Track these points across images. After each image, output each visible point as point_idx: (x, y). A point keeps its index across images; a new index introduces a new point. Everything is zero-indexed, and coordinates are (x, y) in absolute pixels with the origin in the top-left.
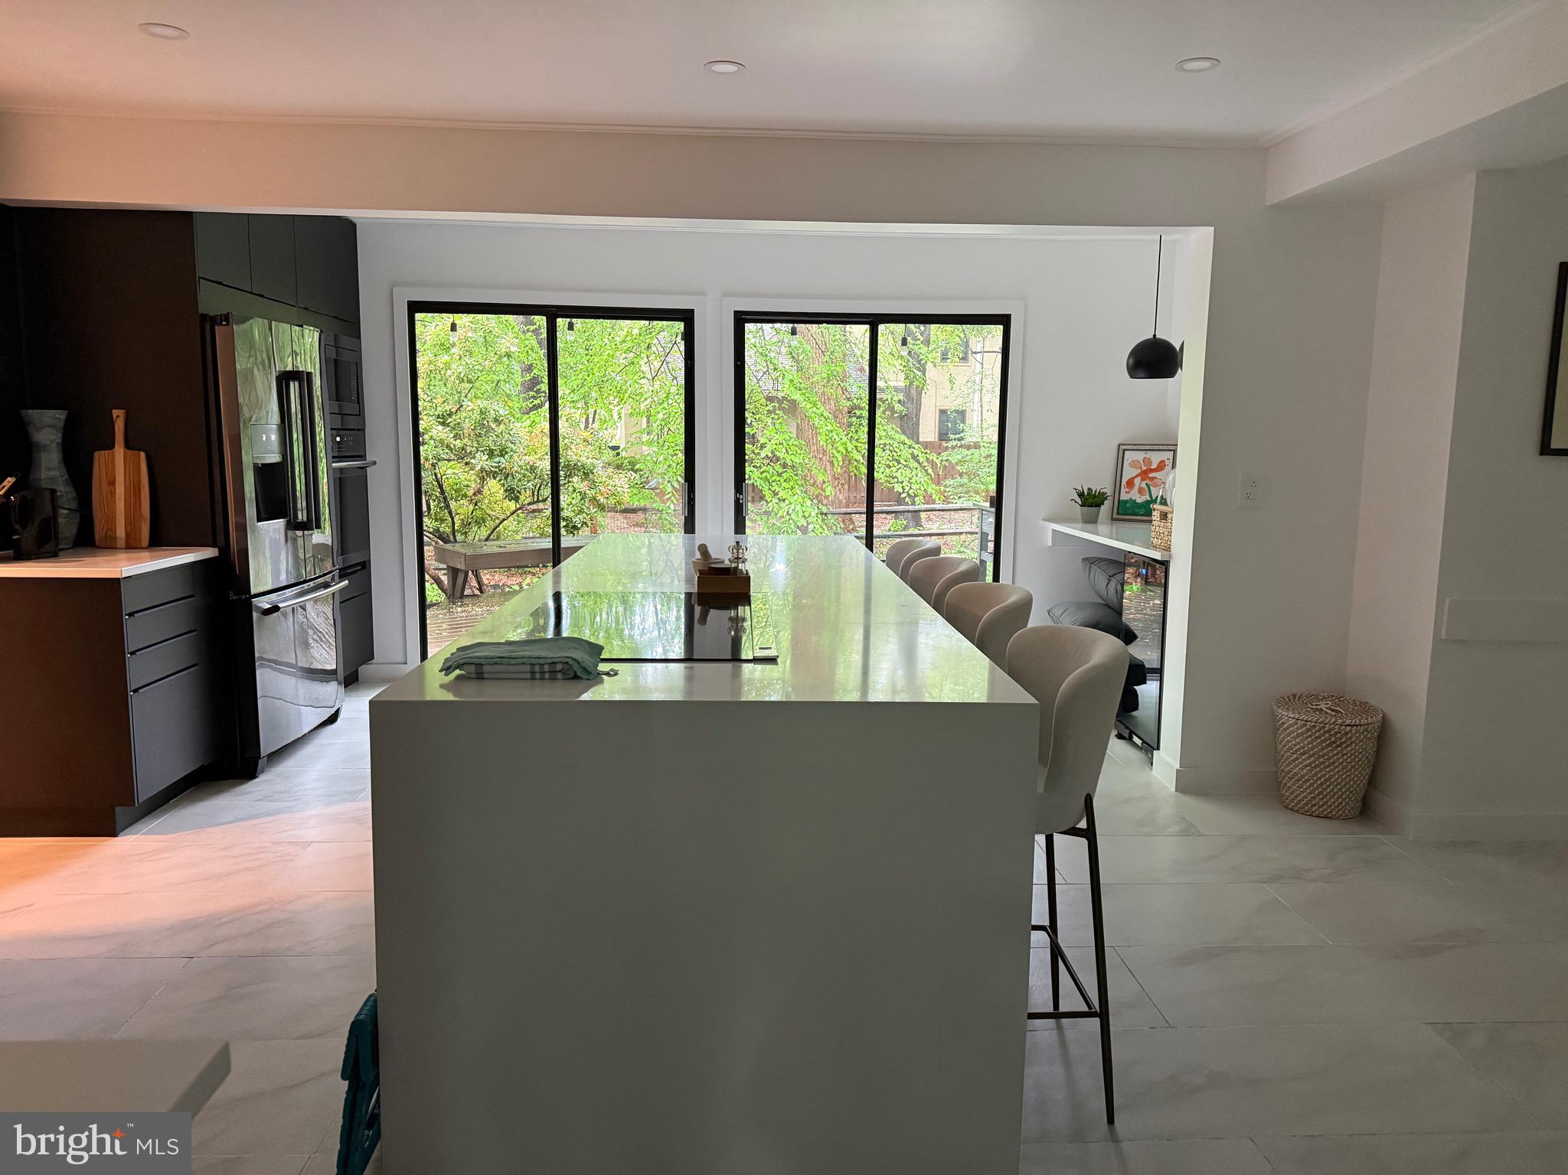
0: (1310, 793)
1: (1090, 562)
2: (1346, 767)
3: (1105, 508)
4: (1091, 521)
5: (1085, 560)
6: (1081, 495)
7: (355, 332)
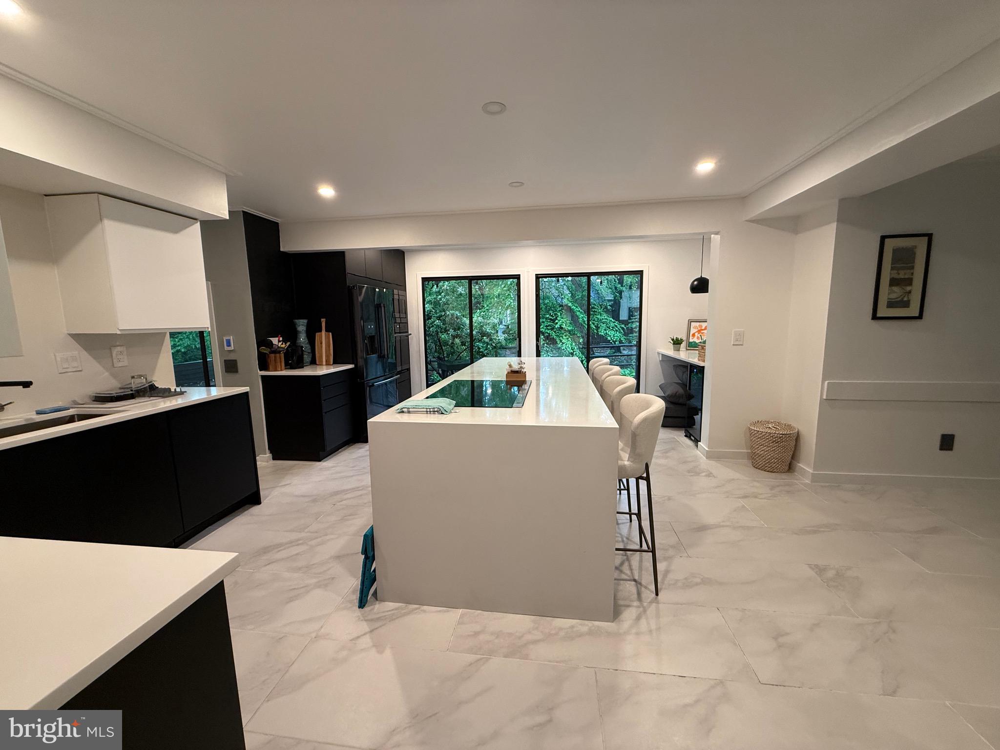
0: (764, 462)
2: (780, 452)
3: (683, 345)
4: (677, 349)
6: (673, 340)
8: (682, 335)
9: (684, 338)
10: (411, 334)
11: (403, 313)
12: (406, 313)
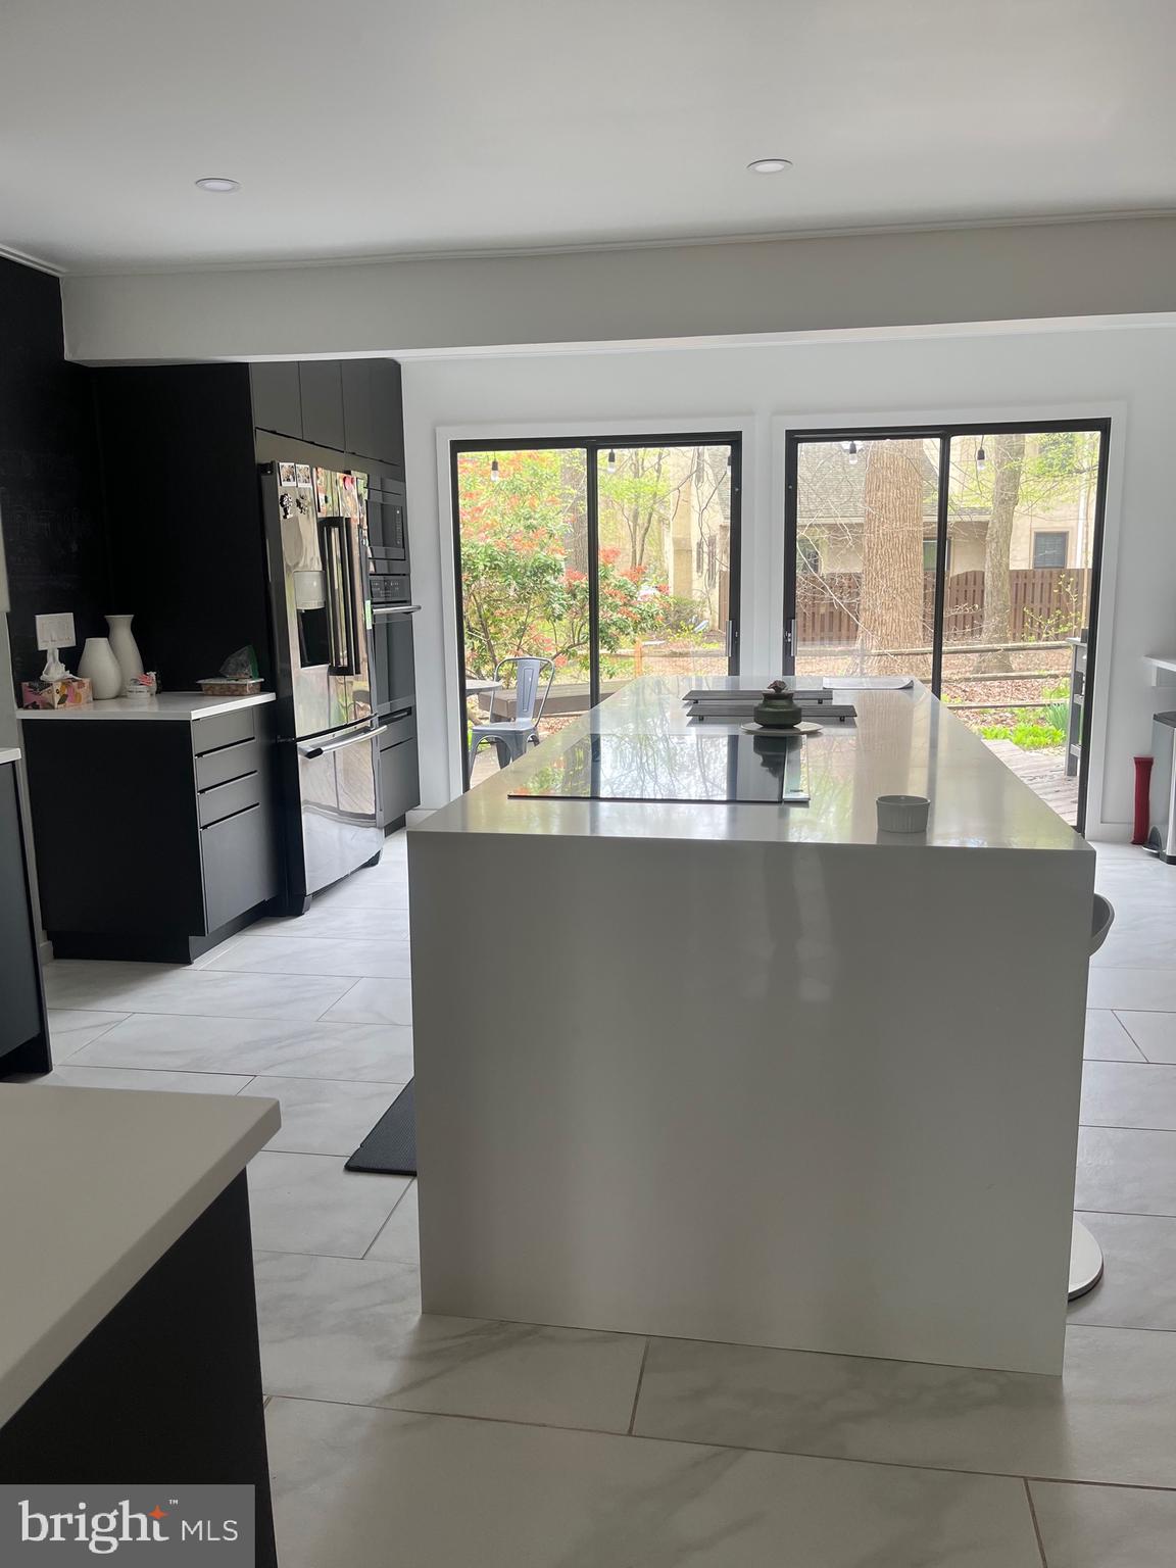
7: (400, 476)
10: (419, 608)
11: (397, 546)
12: (405, 545)
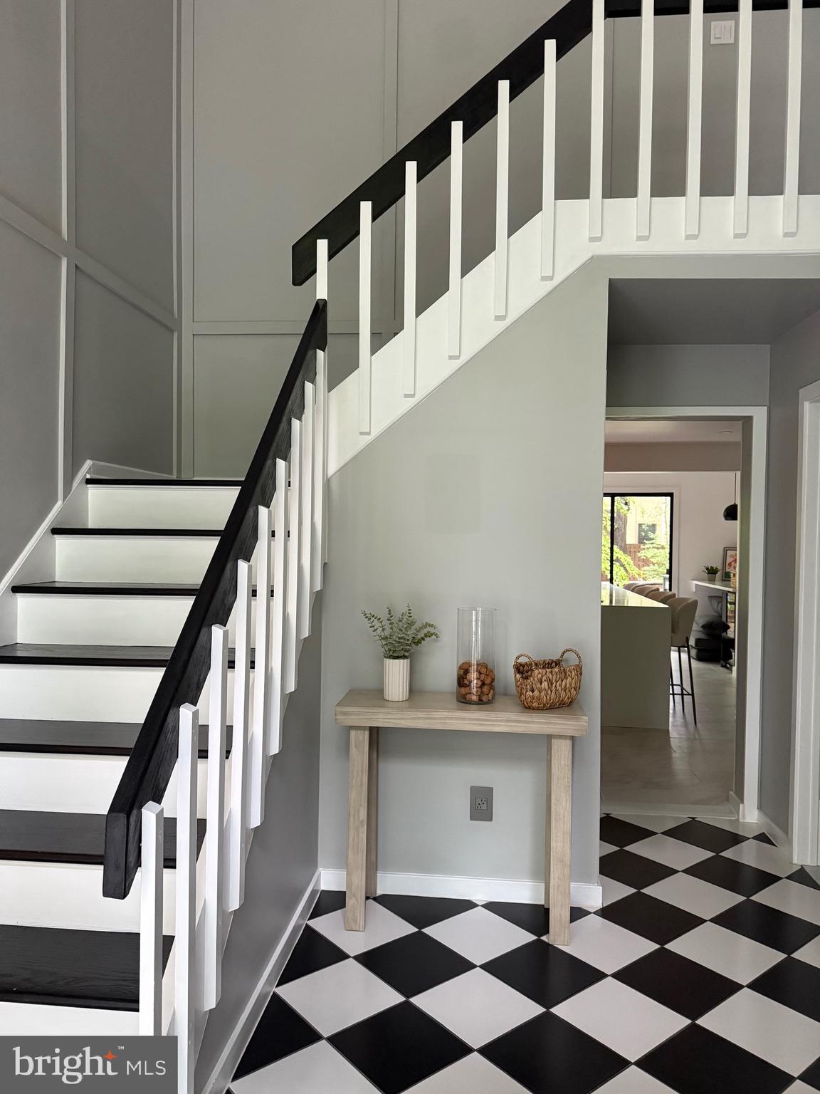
1: (711, 597)
3: (719, 575)
4: (712, 581)
5: (709, 597)
6: (707, 569)
8: (717, 564)
9: (720, 568)
